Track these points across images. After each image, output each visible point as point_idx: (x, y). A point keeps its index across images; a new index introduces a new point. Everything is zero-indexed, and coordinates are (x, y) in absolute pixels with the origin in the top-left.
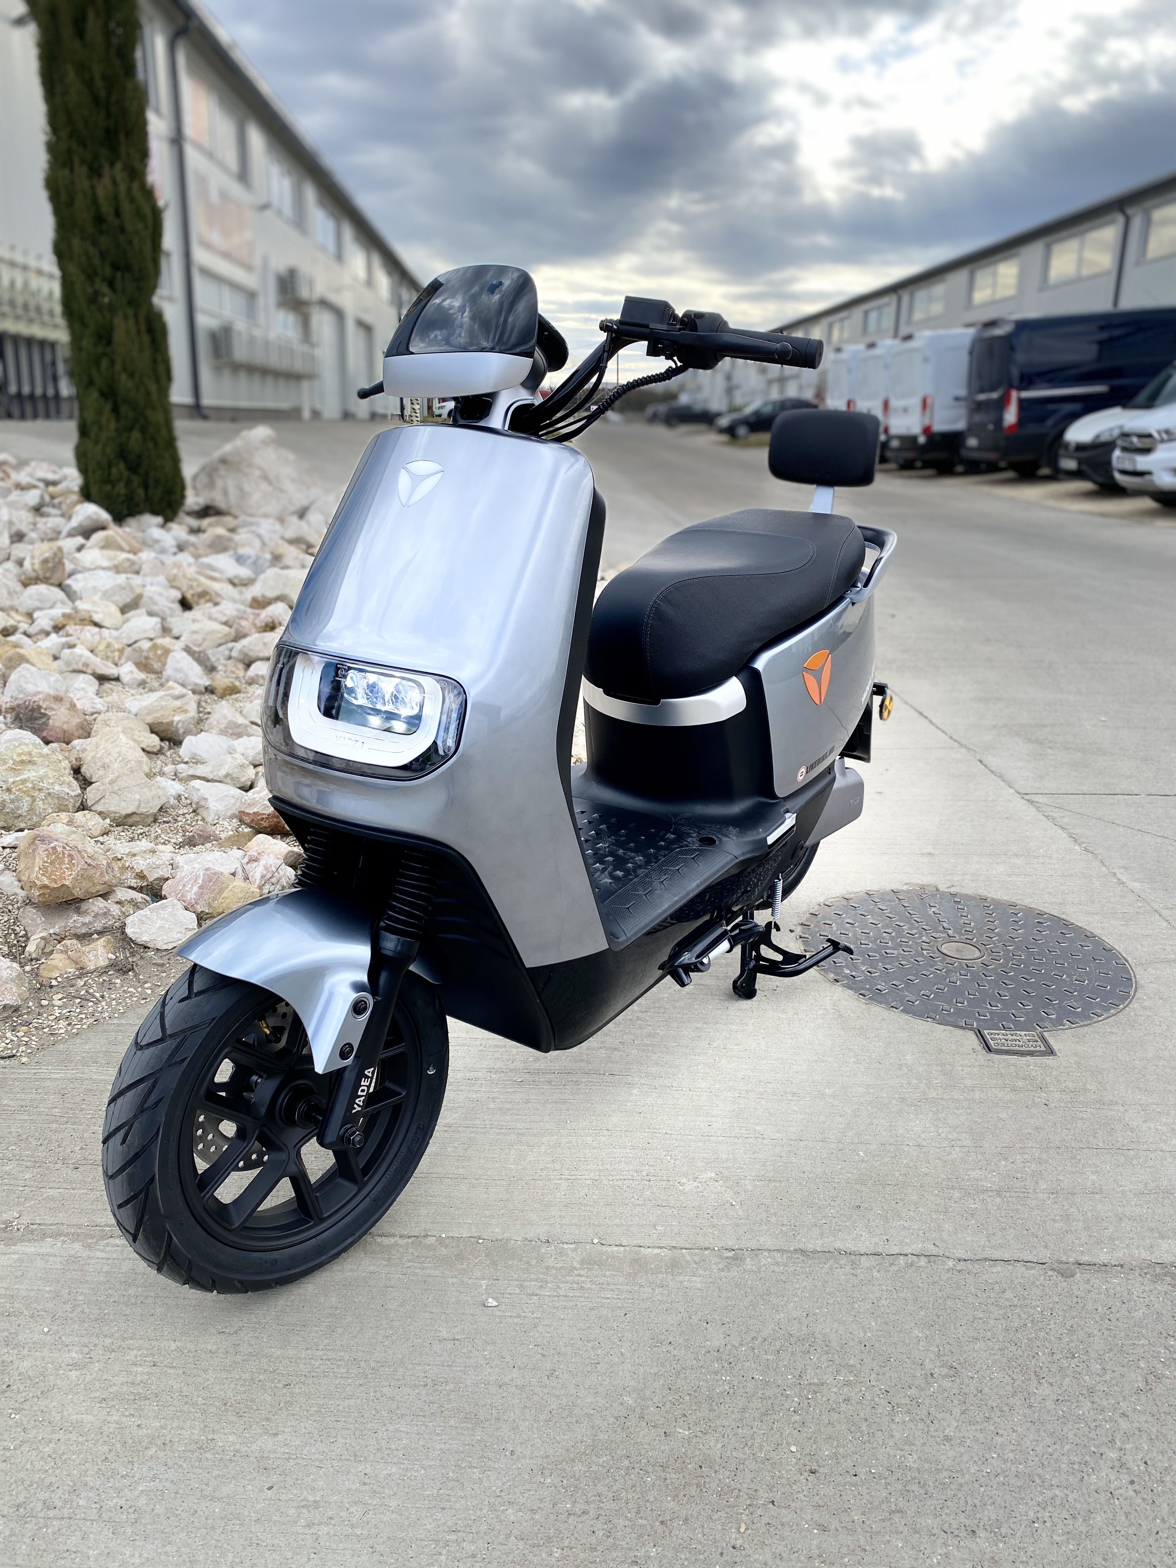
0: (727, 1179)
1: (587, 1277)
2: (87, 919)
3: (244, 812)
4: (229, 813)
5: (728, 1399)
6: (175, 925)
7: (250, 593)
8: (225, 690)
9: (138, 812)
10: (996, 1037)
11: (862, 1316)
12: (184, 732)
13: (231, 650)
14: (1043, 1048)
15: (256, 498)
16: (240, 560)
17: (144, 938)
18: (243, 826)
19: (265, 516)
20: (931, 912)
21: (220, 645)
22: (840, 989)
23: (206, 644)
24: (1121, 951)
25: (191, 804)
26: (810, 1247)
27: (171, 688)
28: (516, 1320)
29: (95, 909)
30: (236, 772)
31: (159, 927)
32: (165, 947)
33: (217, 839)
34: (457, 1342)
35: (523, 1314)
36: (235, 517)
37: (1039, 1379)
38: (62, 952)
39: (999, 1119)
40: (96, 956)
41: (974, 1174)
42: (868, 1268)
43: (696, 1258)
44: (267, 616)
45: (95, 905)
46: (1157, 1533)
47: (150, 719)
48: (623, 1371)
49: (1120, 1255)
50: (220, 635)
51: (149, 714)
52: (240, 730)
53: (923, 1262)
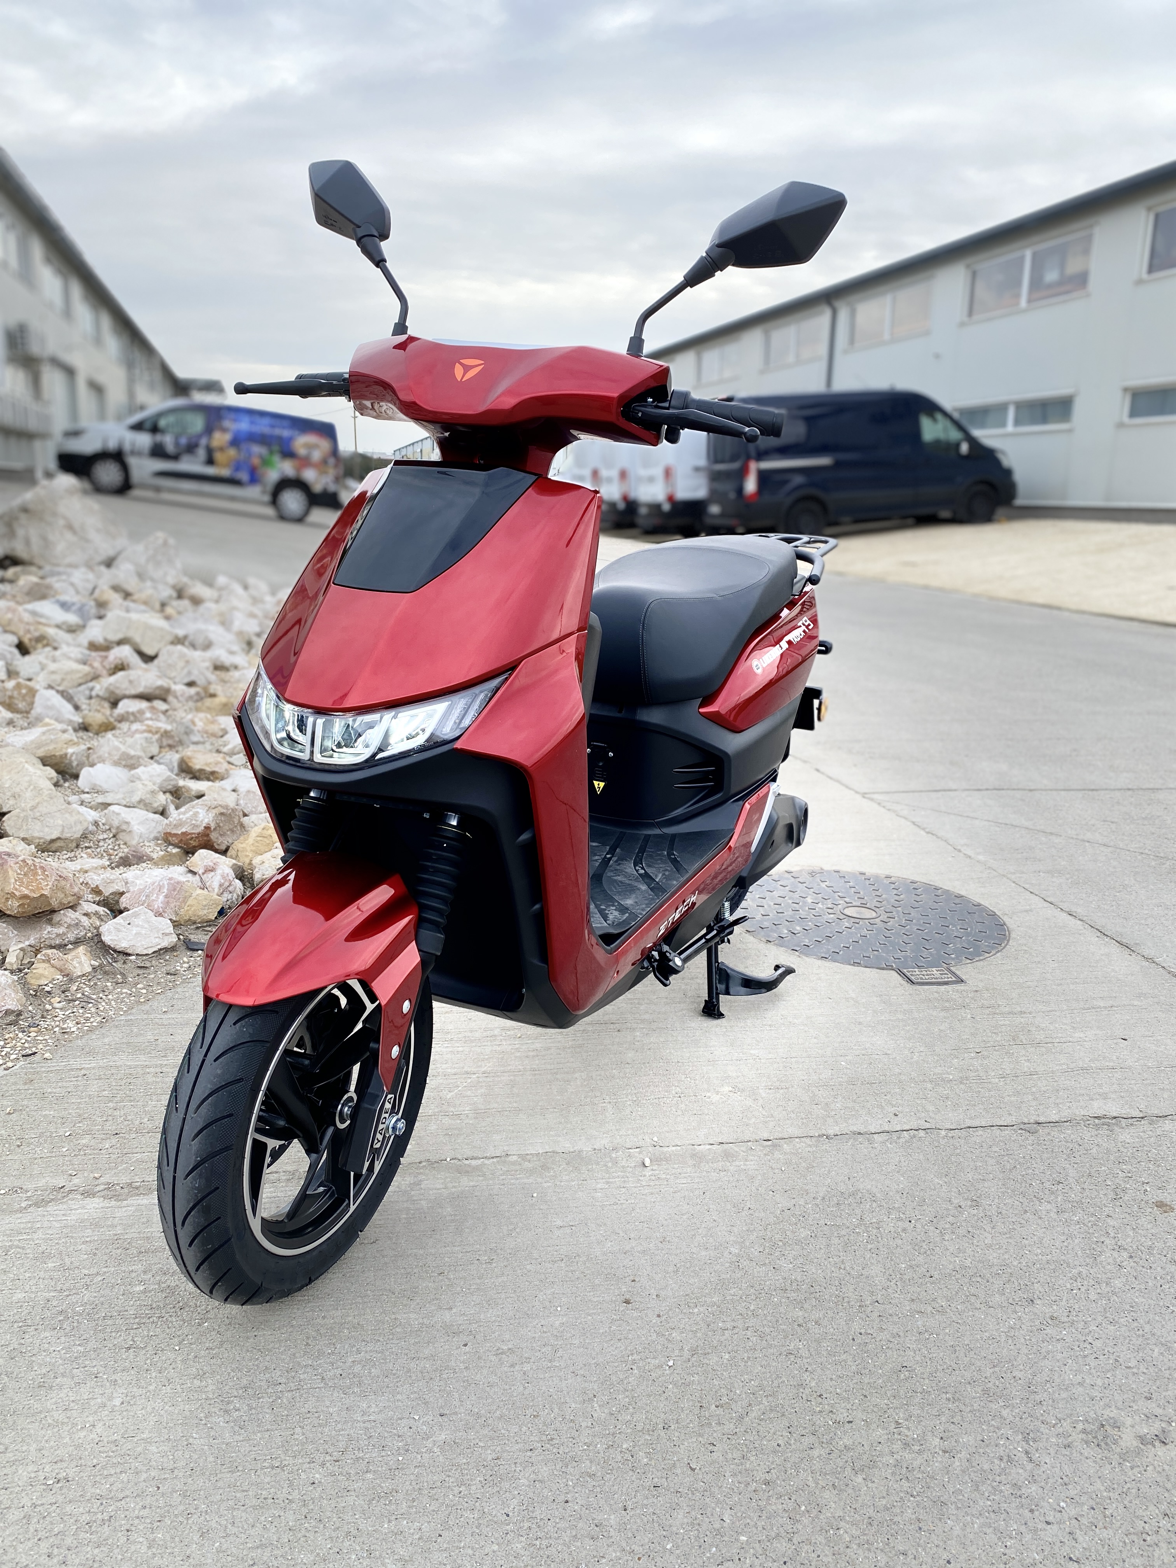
0: (743, 1090)
1: (660, 1170)
2: (61, 930)
3: (170, 833)
4: (152, 836)
5: (812, 1239)
6: (151, 931)
7: (85, 638)
8: (100, 726)
9: (63, 837)
10: (916, 974)
11: (891, 1174)
12: (78, 765)
13: (92, 689)
14: (954, 979)
15: (60, 547)
16: (65, 606)
17: (122, 945)
18: (170, 847)
19: (71, 566)
20: (824, 886)
21: (80, 685)
22: (775, 947)
23: (65, 684)
24: (987, 905)
25: (110, 829)
26: (831, 1132)
27: (47, 725)
28: (615, 1207)
29: (68, 920)
30: (148, 797)
31: (136, 934)
32: (145, 952)
33: (151, 859)
34: (573, 1228)
35: (619, 1202)
36: (40, 568)
37: (1040, 1200)
38: (44, 961)
39: (941, 1031)
40: (80, 963)
41: (938, 1070)
42: (881, 1142)
43: (743, 1149)
44: (116, 658)
45: (67, 916)
46: (1161, 1286)
47: (41, 752)
48: (720, 1231)
49: (1065, 1114)
50: (80, 675)
51: (39, 748)
52: (132, 762)
53: (922, 1133)
